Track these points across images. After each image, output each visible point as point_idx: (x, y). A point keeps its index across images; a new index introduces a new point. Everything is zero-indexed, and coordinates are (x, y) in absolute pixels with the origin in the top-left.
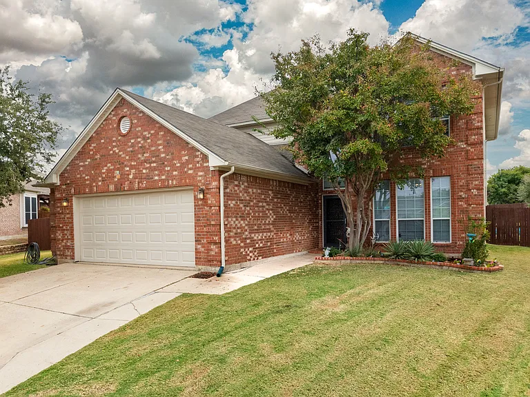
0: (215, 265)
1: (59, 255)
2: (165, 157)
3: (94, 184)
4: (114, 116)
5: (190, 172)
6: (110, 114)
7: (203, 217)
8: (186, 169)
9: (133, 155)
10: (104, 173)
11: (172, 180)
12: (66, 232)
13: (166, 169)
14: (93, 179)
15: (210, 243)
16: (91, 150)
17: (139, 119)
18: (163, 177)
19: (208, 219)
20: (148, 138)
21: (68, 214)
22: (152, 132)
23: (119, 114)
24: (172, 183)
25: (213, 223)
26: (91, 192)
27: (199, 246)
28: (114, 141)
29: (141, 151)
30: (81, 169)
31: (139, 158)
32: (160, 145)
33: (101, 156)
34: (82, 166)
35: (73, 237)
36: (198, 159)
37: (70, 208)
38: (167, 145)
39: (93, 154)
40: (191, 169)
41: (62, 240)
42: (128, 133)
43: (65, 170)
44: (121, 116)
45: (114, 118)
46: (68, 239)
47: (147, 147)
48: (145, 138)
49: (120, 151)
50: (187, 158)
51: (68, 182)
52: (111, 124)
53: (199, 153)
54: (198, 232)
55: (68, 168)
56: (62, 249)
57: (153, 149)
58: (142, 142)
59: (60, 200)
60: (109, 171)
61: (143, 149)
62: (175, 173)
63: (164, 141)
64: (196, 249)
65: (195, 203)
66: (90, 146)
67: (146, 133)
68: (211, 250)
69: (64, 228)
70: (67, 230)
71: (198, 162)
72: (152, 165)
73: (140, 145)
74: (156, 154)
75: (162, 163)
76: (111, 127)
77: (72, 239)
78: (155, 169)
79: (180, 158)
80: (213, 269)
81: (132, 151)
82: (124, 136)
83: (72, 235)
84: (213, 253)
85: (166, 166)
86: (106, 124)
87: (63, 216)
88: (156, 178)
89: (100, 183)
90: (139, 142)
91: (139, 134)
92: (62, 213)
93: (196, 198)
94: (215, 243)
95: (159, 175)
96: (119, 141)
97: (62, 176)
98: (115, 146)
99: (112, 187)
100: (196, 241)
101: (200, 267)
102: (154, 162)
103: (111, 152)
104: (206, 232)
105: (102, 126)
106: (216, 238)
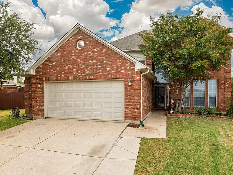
0: (137, 120)
1: (34, 114)
2: (107, 63)
3: (59, 76)
4: (73, 39)
5: (122, 71)
6: (71, 38)
7: (130, 95)
8: (120, 70)
9: (86, 61)
10: (66, 70)
11: (111, 75)
12: (39, 101)
13: (107, 69)
14: (59, 73)
15: (134, 109)
16: (57, 57)
17: (90, 41)
18: (105, 73)
19: (133, 96)
20: (96, 52)
21: (40, 91)
22: (99, 49)
23: (77, 38)
24: (111, 77)
25: (136, 98)
26: (57, 80)
27: (127, 110)
28: (73, 53)
29: (91, 58)
30: (50, 67)
31: (89, 63)
32: (104, 56)
33: (64, 60)
34: (51, 65)
35: (43, 104)
36: (128, 65)
37: (42, 88)
38: (108, 57)
39: (58, 59)
40: (123, 70)
41: (36, 106)
42: (83, 49)
43: (39, 67)
44: (78, 39)
45: (73, 40)
46: (40, 105)
47: (95, 57)
48: (93, 52)
49: (77, 58)
50: (121, 64)
51: (41, 74)
52: (71, 43)
53: (129, 62)
54: (127, 103)
55: (41, 66)
56: (36, 110)
57: (99, 58)
58: (92, 54)
59: (35, 83)
60: (69, 68)
61: (92, 58)
62: (112, 71)
63: (106, 54)
64: (125, 112)
65: (125, 87)
66: (57, 54)
67: (94, 49)
68: (135, 112)
69: (38, 99)
70: (39, 100)
71: (128, 66)
72: (98, 67)
73: (90, 56)
74: (101, 61)
75: (105, 66)
76: (71, 45)
77: (43, 105)
78: (100, 69)
79: (116, 64)
80: (136, 122)
81: (85, 59)
82: (80, 50)
83: (43, 103)
84: (136, 114)
85: (107, 68)
86: (68, 43)
87: (37, 92)
88: (101, 74)
89: (63, 75)
90: (90, 54)
91: (90, 50)
92: (37, 91)
93: (126, 85)
94: (137, 109)
95: (102, 72)
96: (77, 52)
97: (36, 70)
98: (74, 56)
99: (71, 78)
100: (125, 107)
101: (128, 121)
102: (100, 65)
103: (71, 59)
104: (132, 103)
105: (65, 44)
106: (138, 106)
